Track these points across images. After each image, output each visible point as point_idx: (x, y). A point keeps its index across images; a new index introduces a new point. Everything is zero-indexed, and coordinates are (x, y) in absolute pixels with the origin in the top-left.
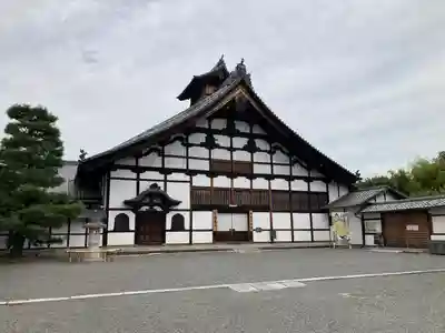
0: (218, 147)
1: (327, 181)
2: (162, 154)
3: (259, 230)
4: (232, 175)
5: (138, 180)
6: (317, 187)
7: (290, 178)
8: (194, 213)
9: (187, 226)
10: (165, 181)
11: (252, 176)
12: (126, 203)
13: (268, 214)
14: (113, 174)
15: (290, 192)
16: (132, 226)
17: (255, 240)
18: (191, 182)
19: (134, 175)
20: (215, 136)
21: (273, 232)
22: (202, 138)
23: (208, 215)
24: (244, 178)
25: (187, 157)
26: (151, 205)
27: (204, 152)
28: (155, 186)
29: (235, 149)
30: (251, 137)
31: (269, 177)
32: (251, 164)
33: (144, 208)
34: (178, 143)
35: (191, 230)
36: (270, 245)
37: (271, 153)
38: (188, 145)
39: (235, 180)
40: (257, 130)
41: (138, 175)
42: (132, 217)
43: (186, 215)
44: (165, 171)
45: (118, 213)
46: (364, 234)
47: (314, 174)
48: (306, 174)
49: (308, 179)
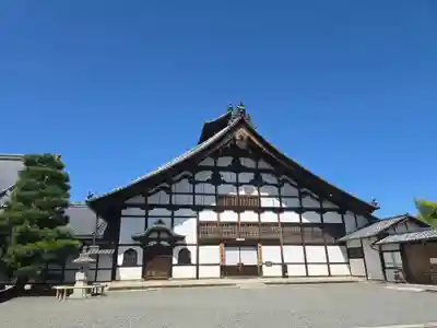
0: (224, 182)
1: (342, 212)
2: (169, 191)
3: (269, 264)
4: (239, 209)
5: (147, 216)
6: (332, 218)
7: (300, 211)
8: (201, 248)
9: (194, 261)
10: (172, 217)
11: (260, 210)
12: (135, 239)
13: (279, 247)
14: (124, 212)
15: (301, 225)
16: (140, 262)
17: (264, 274)
18: (197, 217)
19: (143, 212)
20: (221, 173)
21: (284, 267)
22: (208, 175)
23: (216, 249)
25: (194, 194)
26: (159, 239)
27: (210, 188)
28: (160, 222)
29: (242, 184)
30: (258, 172)
31: (279, 210)
32: (259, 198)
33: (151, 244)
34: (185, 181)
35: (197, 265)
36: (285, 280)
37: (279, 186)
38: (194, 183)
39: (241, 214)
40: (263, 165)
41: (147, 213)
42: (140, 251)
43: (192, 250)
44: (172, 207)
45: (128, 248)
46: (384, 268)
47: (327, 205)
48: (317, 205)
49: (321, 211)
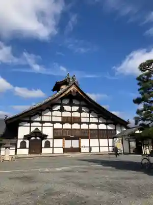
0: (65, 111)
1: (115, 124)
4: (71, 123)
5: (30, 126)
7: (98, 124)
8: (54, 140)
9: (51, 146)
10: (42, 126)
11: (80, 123)
12: (25, 136)
13: (88, 140)
14: (20, 124)
15: (98, 130)
16: (28, 146)
17: (82, 151)
18: (53, 126)
20: (64, 107)
21: (90, 148)
23: (61, 141)
24: (77, 124)
25: (52, 116)
26: (36, 137)
27: (59, 113)
28: (37, 129)
29: (73, 112)
30: (80, 106)
31: (89, 123)
32: (80, 118)
33: (33, 138)
34: (48, 110)
35: (53, 148)
36: (90, 154)
37: (89, 113)
38: (52, 111)
39: (73, 125)
40: (83, 103)
41: (30, 124)
42: (27, 142)
43: (51, 141)
44: (42, 122)
45: (22, 140)
47: (109, 121)
48: (105, 121)
49: (107, 124)
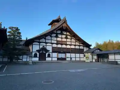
1: (84, 46)
2: (45, 39)
3: (68, 58)
4: (62, 44)
6: (81, 47)
7: (75, 45)
8: (53, 53)
9: (51, 56)
10: (46, 45)
11: (66, 45)
12: (37, 50)
13: (70, 54)
14: (34, 43)
15: (75, 49)
16: (38, 56)
17: (67, 60)
18: (52, 46)
19: (39, 44)
20: (58, 35)
21: (71, 58)
22: (55, 35)
23: (56, 54)
24: (65, 45)
25: (51, 40)
26: (43, 51)
27: (55, 39)
28: (44, 46)
29: (63, 38)
30: (66, 35)
31: (71, 45)
32: (66, 42)
33: (41, 52)
34: (49, 36)
35: (52, 57)
36: (71, 61)
37: (71, 39)
38: (51, 37)
40: (68, 34)
42: (38, 54)
43: (51, 54)
44: (46, 43)
45: (35, 53)
46: (92, 59)
47: (81, 44)
48: (79, 44)
49: (79, 46)
